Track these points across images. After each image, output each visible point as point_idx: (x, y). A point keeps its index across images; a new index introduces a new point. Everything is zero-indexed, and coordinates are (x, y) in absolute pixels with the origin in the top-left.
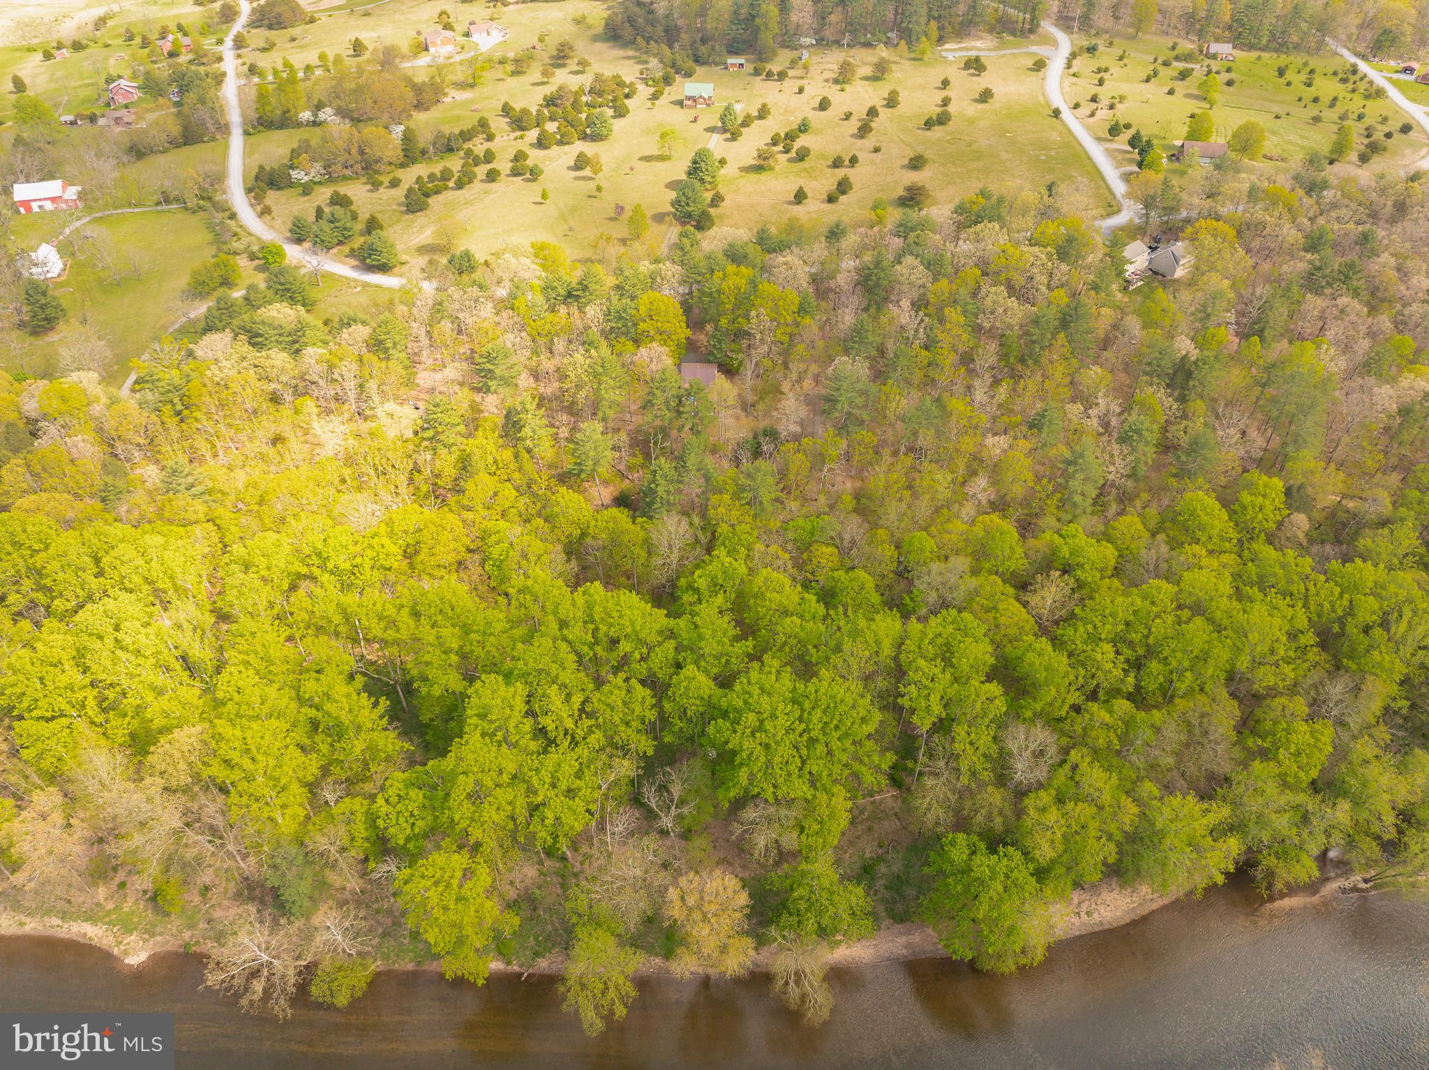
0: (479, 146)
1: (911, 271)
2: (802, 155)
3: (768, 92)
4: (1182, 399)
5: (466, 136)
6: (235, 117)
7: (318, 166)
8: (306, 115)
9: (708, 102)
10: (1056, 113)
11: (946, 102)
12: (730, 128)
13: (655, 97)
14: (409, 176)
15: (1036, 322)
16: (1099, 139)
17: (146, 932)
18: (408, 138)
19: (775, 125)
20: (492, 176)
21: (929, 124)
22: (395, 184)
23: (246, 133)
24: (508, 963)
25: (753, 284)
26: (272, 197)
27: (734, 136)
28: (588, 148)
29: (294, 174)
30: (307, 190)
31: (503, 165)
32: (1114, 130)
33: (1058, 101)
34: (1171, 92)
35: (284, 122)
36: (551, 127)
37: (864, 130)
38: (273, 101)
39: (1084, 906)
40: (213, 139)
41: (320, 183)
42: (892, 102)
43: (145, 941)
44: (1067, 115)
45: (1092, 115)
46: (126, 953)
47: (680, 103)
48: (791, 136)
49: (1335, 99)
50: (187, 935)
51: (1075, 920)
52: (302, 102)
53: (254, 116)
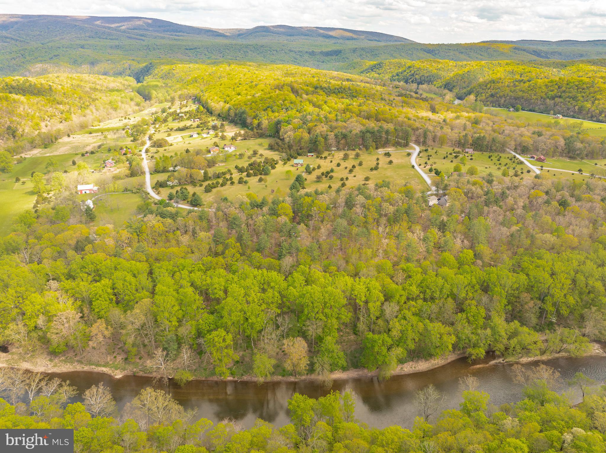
0: (228, 176)
1: (360, 199)
2: (331, 177)
3: (321, 162)
4: (443, 232)
5: (224, 174)
6: (147, 170)
7: (176, 181)
8: (171, 169)
9: (302, 165)
10: (413, 167)
11: (378, 164)
12: (309, 171)
13: (285, 164)
14: (206, 184)
15: (397, 211)
16: (426, 173)
17: (122, 369)
18: (206, 173)
19: (323, 170)
20: (232, 183)
21: (372, 169)
22: (201, 185)
23: (151, 174)
24: (234, 378)
25: (313, 201)
26: (161, 189)
27: (310, 173)
28: (263, 177)
29: (168, 183)
30: (172, 187)
31: (236, 180)
32: (431, 170)
33: (414, 163)
34: (452, 161)
35: (164, 171)
36: (251, 172)
37: (351, 171)
38: (161, 164)
39: (413, 366)
40: (140, 175)
41: (176, 186)
42: (360, 164)
43: (121, 372)
44: (416, 167)
45: (425, 167)
46: (115, 375)
47: (293, 166)
48: (328, 173)
49: (507, 164)
50: (135, 370)
51: (411, 369)
52: (170, 165)
53: (153, 169)
